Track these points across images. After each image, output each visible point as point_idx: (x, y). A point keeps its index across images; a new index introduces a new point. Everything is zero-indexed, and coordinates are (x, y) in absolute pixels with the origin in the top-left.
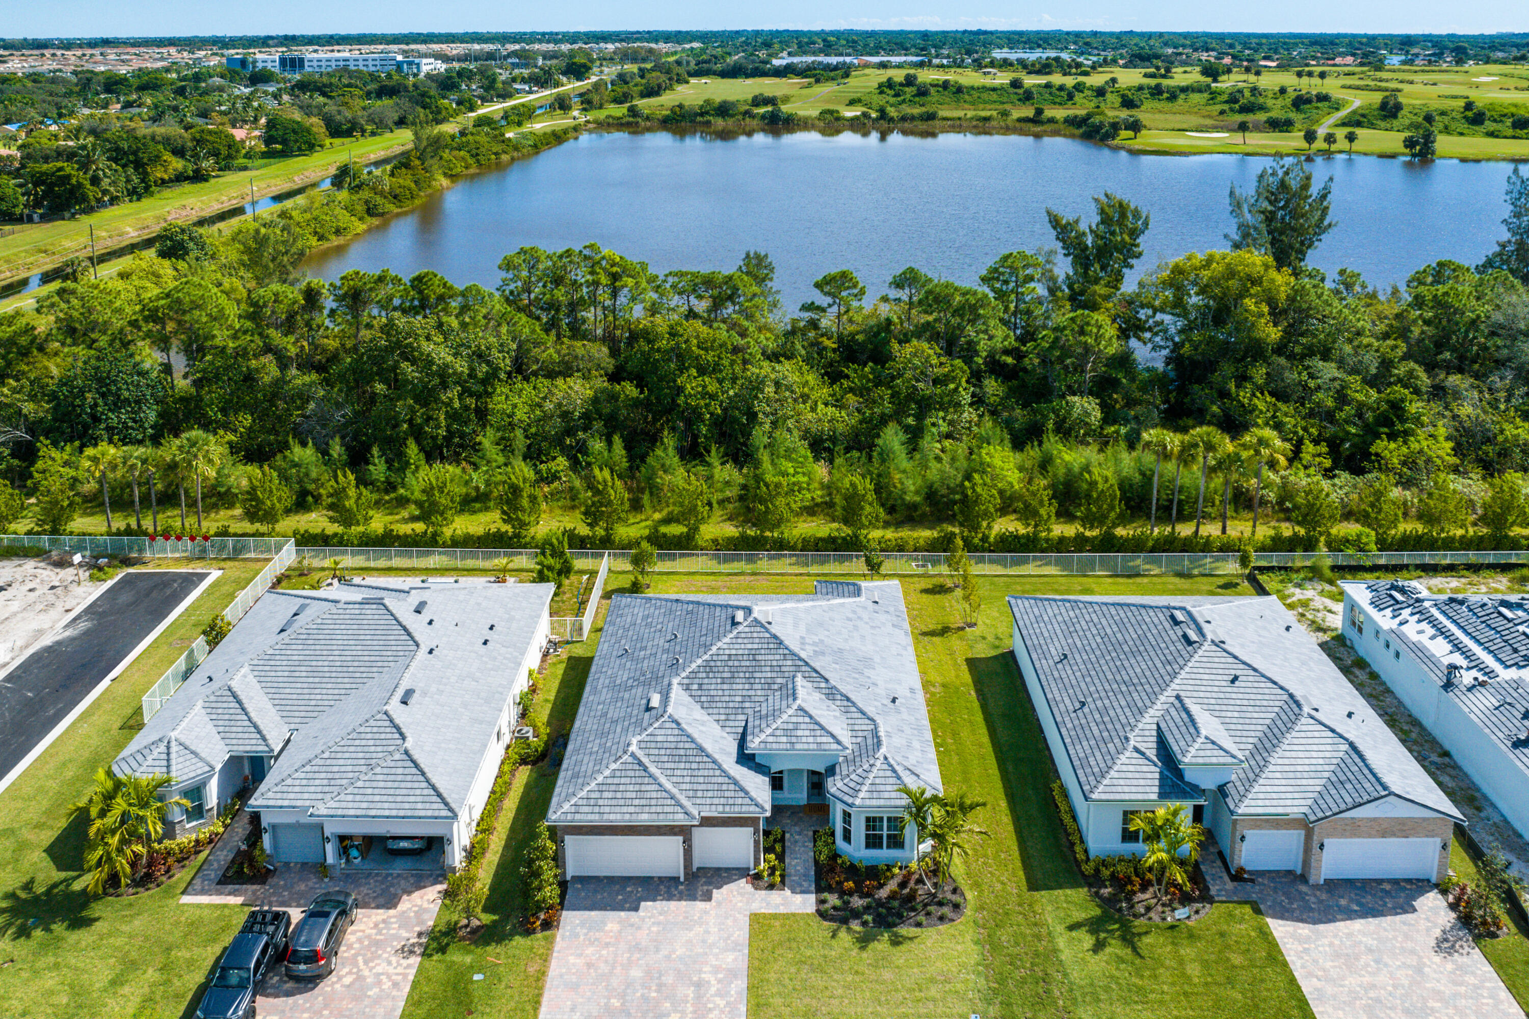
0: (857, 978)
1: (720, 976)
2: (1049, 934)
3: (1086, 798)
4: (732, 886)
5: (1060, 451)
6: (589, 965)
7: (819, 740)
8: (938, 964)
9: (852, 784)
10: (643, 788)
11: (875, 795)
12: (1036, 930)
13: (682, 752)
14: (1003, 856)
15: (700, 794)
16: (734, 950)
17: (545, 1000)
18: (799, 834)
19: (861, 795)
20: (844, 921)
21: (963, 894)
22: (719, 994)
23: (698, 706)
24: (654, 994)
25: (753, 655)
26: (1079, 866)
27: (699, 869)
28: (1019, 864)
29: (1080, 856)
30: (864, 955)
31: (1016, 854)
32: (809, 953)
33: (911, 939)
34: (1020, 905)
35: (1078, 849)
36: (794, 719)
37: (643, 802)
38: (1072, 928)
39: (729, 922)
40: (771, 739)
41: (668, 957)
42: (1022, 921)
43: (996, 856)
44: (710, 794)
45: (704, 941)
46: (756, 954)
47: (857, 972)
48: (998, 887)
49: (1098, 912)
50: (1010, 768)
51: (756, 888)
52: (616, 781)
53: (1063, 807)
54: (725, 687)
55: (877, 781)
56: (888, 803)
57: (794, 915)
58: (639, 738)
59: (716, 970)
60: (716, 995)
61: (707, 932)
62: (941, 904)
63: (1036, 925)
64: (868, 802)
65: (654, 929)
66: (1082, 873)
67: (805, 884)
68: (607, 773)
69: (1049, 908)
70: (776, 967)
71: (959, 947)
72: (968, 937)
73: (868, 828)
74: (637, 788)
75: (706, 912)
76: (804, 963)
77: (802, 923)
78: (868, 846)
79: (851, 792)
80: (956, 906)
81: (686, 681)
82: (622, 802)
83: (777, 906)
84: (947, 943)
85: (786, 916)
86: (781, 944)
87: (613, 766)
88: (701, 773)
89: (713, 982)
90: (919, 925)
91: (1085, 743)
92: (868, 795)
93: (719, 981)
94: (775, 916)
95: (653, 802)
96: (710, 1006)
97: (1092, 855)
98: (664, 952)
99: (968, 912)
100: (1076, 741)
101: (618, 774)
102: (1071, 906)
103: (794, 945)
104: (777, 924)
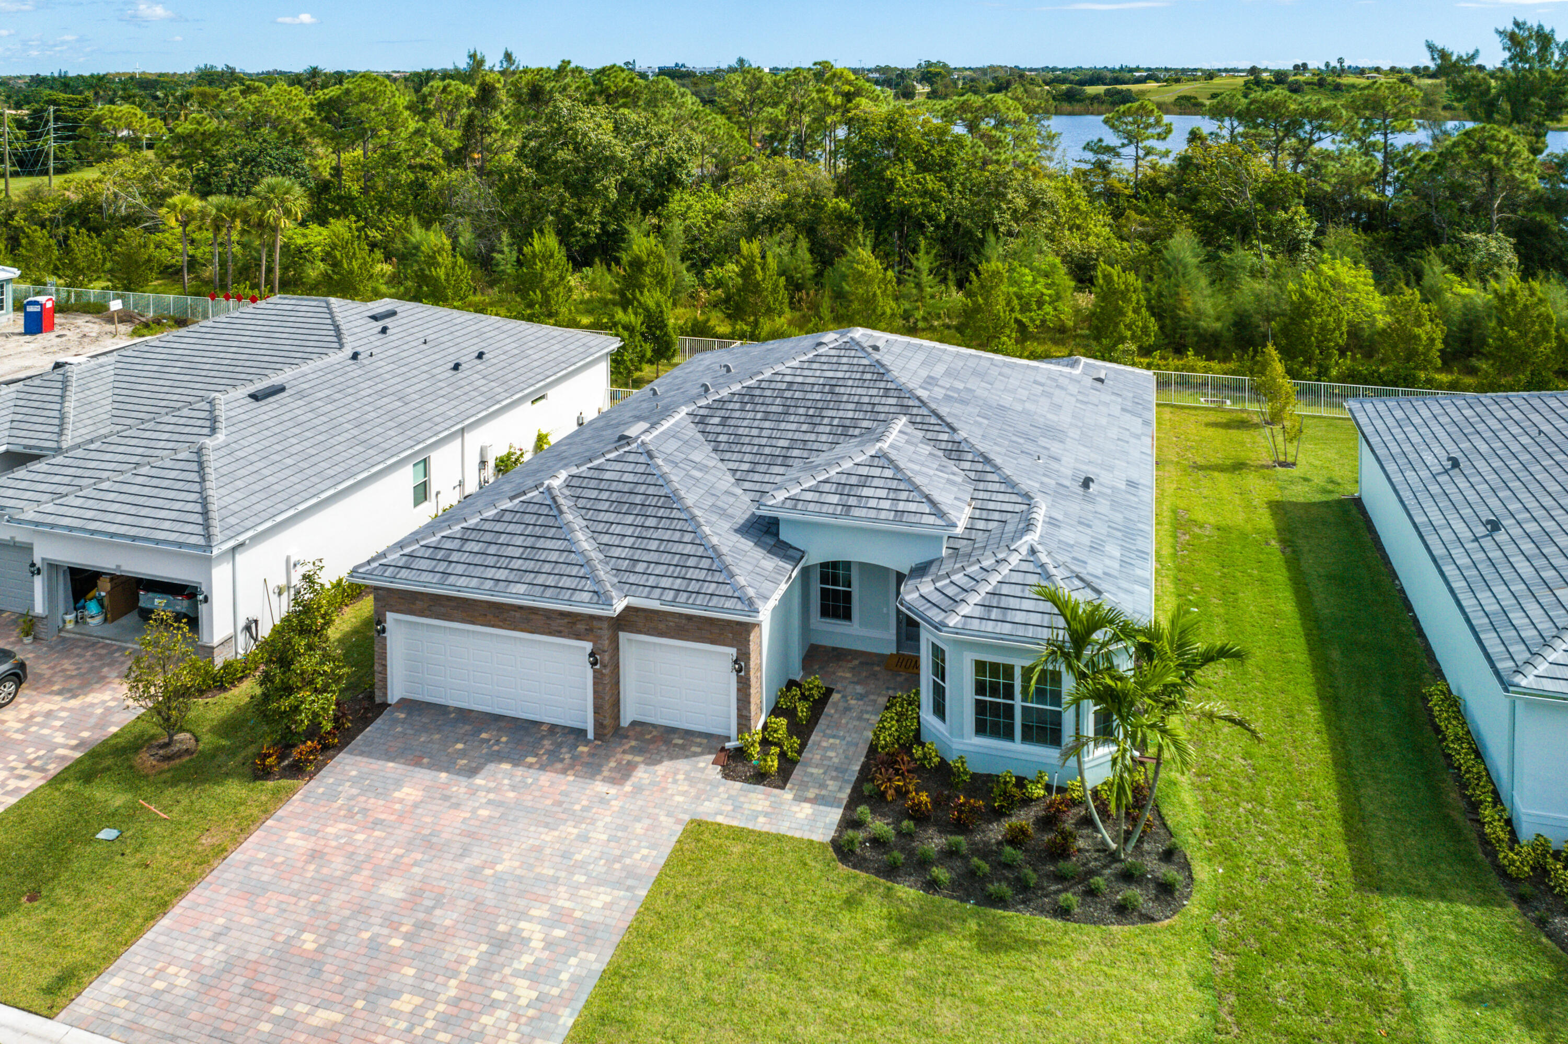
0: (869, 1007)
1: (559, 933)
2: (1407, 998)
3: (1506, 685)
4: (682, 765)
5: (1451, 282)
6: (315, 855)
7: (901, 506)
8: (1089, 1016)
9: (951, 591)
10: (541, 543)
11: (995, 614)
12: (1370, 983)
13: (638, 499)
14: (1300, 807)
15: (640, 567)
16: (618, 884)
17: (177, 911)
18: (860, 697)
19: (965, 610)
20: (890, 872)
21: (1186, 866)
22: (533, 975)
23: (709, 448)
24: (396, 942)
25: (832, 387)
26: (1492, 854)
27: (634, 723)
28: (1335, 827)
29: (1496, 830)
30: (907, 956)
31: (1334, 808)
32: (777, 923)
33: (1033, 946)
34: (1330, 915)
35: (1487, 813)
36: (864, 471)
37: (530, 565)
38: (1472, 999)
39: (639, 828)
40: (809, 496)
41: (475, 872)
42: (1336, 955)
43: (1283, 805)
44: (660, 570)
45: (566, 855)
46: (659, 904)
47: (873, 993)
48: (1280, 867)
49: (1546, 973)
50: (1335, 655)
51: (728, 774)
52: (499, 527)
53: (1451, 730)
54: (767, 424)
55: (1005, 589)
56: (1020, 631)
57: (780, 838)
58: (574, 471)
59: (560, 917)
60: (526, 974)
61: (584, 838)
62: (1128, 877)
63: (1370, 969)
64: (975, 624)
65: (484, 813)
66: (1502, 872)
67: (832, 785)
68: (490, 513)
69: (1410, 936)
70: (689, 940)
71: (1153, 986)
72: (1182, 966)
73: (980, 688)
74: (530, 541)
75: (603, 801)
76: (757, 943)
77: (789, 857)
78: (981, 729)
79: (946, 603)
80: (1165, 890)
81: (702, 412)
82: (490, 561)
83: (755, 816)
84: (1123, 970)
85: (762, 839)
86: (723, 893)
87: (508, 505)
88: (658, 534)
89: (537, 944)
90: (1063, 913)
91: (1500, 589)
92: (979, 611)
93: (549, 944)
94: (738, 834)
95: (547, 568)
96: (498, 995)
97: (1526, 833)
98: (474, 860)
99: (1194, 906)
100: (1479, 586)
101: (509, 516)
102: (1467, 940)
103: (752, 900)
104: (737, 849)
